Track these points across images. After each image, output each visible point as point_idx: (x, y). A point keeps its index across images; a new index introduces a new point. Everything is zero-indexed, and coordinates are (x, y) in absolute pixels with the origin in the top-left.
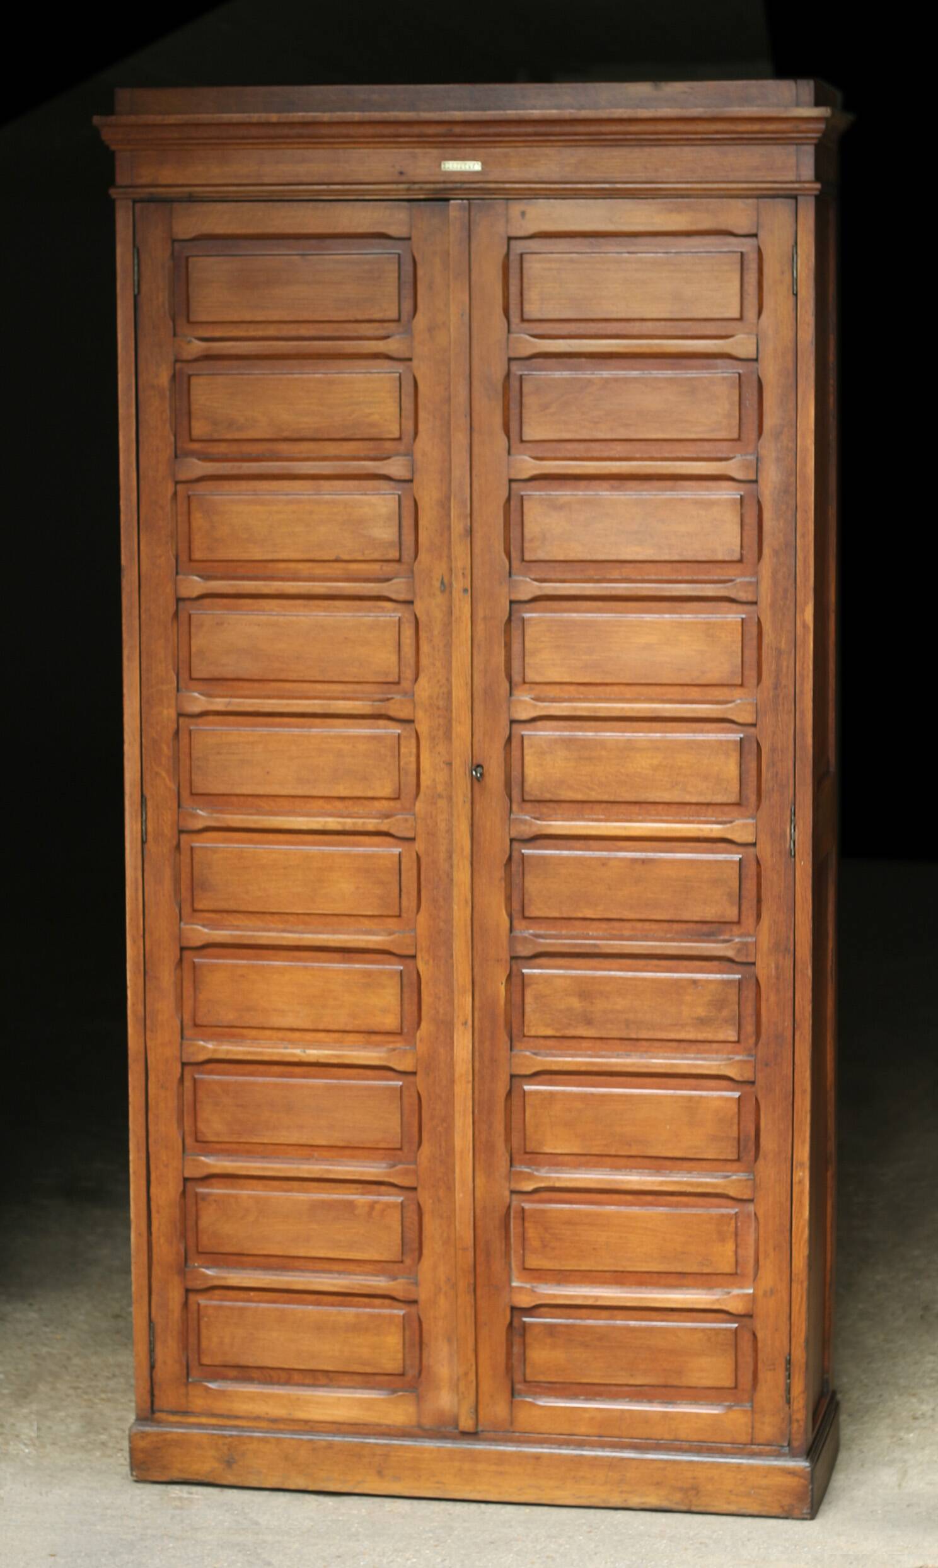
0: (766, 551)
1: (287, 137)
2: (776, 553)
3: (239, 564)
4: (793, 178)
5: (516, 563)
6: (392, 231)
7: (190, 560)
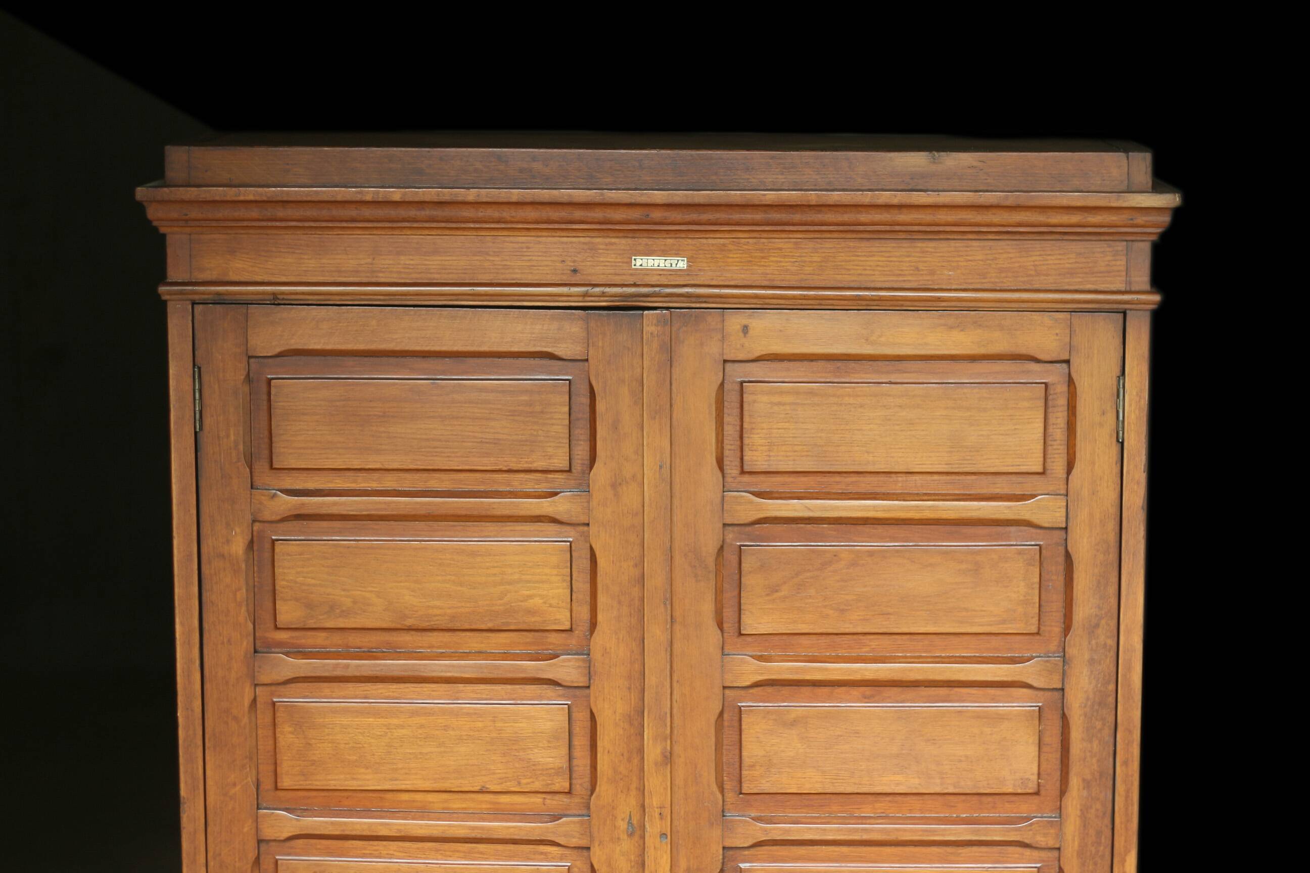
0: (1075, 782)
1: (415, 220)
2: (1087, 784)
3: (346, 794)
4: (1122, 287)
5: (730, 796)
6: (560, 350)
7: (276, 788)
